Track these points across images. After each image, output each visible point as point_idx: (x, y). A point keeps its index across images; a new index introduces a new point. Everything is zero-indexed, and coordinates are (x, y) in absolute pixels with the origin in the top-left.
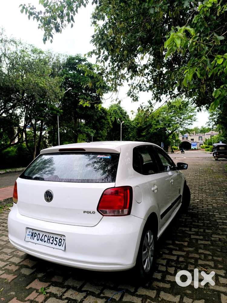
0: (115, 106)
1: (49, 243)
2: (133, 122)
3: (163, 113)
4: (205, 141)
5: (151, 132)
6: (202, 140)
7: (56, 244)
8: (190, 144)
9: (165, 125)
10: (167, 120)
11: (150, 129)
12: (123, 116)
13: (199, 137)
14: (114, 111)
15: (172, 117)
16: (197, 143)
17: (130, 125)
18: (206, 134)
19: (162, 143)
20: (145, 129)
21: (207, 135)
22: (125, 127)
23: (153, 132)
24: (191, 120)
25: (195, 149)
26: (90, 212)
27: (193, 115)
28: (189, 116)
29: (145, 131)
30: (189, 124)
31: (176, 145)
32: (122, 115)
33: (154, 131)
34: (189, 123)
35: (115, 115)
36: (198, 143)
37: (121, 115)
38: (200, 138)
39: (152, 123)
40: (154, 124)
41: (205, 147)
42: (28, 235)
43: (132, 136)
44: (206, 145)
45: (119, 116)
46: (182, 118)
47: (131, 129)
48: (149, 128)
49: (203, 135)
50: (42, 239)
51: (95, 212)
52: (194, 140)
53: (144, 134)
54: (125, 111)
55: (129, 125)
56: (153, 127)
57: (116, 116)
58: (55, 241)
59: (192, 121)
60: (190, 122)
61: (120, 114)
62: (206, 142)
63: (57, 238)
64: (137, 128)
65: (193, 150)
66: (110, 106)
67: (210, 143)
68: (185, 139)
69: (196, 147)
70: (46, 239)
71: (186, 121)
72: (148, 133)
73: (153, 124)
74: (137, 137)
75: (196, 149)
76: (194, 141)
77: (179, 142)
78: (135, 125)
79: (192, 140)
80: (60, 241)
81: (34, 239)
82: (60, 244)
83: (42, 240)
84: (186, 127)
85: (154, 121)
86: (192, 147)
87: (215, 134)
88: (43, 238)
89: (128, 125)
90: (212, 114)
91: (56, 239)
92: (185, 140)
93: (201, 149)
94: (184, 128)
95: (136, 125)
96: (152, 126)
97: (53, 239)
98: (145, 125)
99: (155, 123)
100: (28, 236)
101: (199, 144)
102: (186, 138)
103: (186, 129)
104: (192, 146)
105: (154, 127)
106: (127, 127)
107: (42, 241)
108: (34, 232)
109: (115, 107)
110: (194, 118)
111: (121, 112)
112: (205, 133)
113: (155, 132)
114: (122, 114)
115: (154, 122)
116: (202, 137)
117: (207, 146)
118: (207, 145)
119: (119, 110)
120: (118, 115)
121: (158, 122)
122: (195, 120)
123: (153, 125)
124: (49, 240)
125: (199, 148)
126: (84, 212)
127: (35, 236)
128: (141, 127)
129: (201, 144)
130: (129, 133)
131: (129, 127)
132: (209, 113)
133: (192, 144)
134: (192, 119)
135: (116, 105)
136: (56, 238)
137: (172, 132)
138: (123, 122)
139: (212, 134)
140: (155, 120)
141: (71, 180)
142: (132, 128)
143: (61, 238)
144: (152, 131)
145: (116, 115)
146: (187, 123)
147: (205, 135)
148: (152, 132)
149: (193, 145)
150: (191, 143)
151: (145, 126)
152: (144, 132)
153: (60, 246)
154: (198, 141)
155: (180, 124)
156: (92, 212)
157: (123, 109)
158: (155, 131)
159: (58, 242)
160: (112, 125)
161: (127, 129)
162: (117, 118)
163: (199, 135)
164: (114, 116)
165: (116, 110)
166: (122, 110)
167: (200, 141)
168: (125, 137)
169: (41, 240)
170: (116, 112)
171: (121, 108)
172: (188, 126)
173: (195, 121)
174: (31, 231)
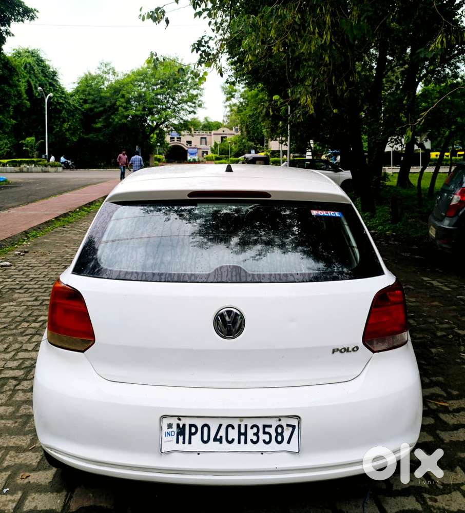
0: (27, 54)
1: (246, 442)
2: (72, 96)
3: (139, 83)
4: (213, 147)
5: (115, 123)
6: (206, 144)
7: (267, 440)
8: (186, 152)
9: (144, 109)
10: (148, 99)
11: (112, 116)
12: (48, 81)
13: (201, 138)
14: (25, 67)
15: (157, 94)
16: (198, 149)
17: (66, 102)
18: (213, 132)
19: (137, 147)
20: (99, 114)
21: (214, 134)
22: (53, 107)
23: (120, 122)
24: (193, 105)
25: (194, 162)
26: (347, 350)
27: (197, 96)
28: (191, 95)
29: (100, 120)
30: (190, 113)
31: (161, 151)
32: (44, 76)
33: (120, 120)
34: (190, 109)
35: (28, 76)
36: (200, 149)
37: (43, 78)
38: (203, 139)
39: (118, 103)
40: (122, 106)
41: (214, 158)
42: (168, 434)
43: (70, 127)
44: (215, 155)
45: (39, 81)
46: (177, 98)
47: (69, 112)
48: (110, 113)
49: (208, 135)
50: (218, 437)
51: (357, 348)
52: (192, 143)
53: (99, 125)
54: (51, 70)
55: (64, 102)
56: (120, 112)
57: (30, 80)
58: (265, 433)
59: (195, 106)
60: (192, 109)
61: (41, 76)
62: (215, 148)
63: (270, 426)
64: (82, 111)
65: (190, 162)
66: (14, 52)
67: (223, 150)
68: (176, 141)
69: (196, 158)
70: (233, 434)
71: (185, 106)
72: (108, 124)
73: (119, 106)
74: (81, 132)
75: (197, 160)
76: (193, 145)
77: (167, 147)
78: (77, 105)
79: (189, 142)
80: (280, 430)
81: (190, 443)
82: (279, 439)
83: (218, 440)
84: (185, 118)
85: (122, 100)
86: (189, 158)
87: (229, 134)
88: (222, 433)
89: (61, 103)
90: (229, 95)
91: (267, 430)
92: (176, 143)
93: (206, 162)
94: (181, 119)
95: (81, 106)
96: (117, 110)
97: (255, 430)
98: (101, 106)
99: (124, 104)
100: (169, 438)
101: (200, 152)
102: (178, 138)
103: (184, 121)
104: (188, 154)
105: (122, 112)
106: (58, 107)
107: (221, 442)
108: (187, 422)
109: (27, 57)
110: (199, 101)
111: (43, 72)
112: (211, 130)
113: (124, 124)
114: (46, 76)
115: (120, 102)
116: (205, 138)
117: (218, 156)
118: (217, 154)
119: (38, 65)
120: (36, 77)
121: (128, 102)
122: (201, 104)
123: (120, 108)
124: (245, 434)
125: (201, 159)
126: (334, 351)
127: (191, 434)
128: (91, 110)
129: (203, 152)
130: (64, 122)
131: (64, 108)
132: (225, 94)
133: (190, 150)
134: (194, 103)
135: (29, 52)
136: (265, 426)
137: (158, 125)
138: (51, 95)
139: (223, 134)
140: (123, 96)
141: (286, 275)
142: (71, 111)
143: (280, 423)
144: (116, 120)
145: (30, 77)
146: (186, 110)
147: (211, 135)
148: (117, 122)
149: (192, 154)
150: (186, 149)
151: (101, 109)
152: (100, 122)
153: (279, 443)
154: (199, 146)
155: (174, 111)
156: (350, 349)
157: (47, 63)
158: (124, 121)
159: (274, 435)
160: (27, 100)
161: (60, 111)
162: (32, 83)
163: (201, 133)
164: (26, 79)
165: (30, 63)
166: (45, 67)
167: (203, 146)
168: (54, 129)
169: (215, 440)
170: (32, 68)
171: (42, 61)
172: (188, 115)
173: (200, 106)
174: (175, 422)
